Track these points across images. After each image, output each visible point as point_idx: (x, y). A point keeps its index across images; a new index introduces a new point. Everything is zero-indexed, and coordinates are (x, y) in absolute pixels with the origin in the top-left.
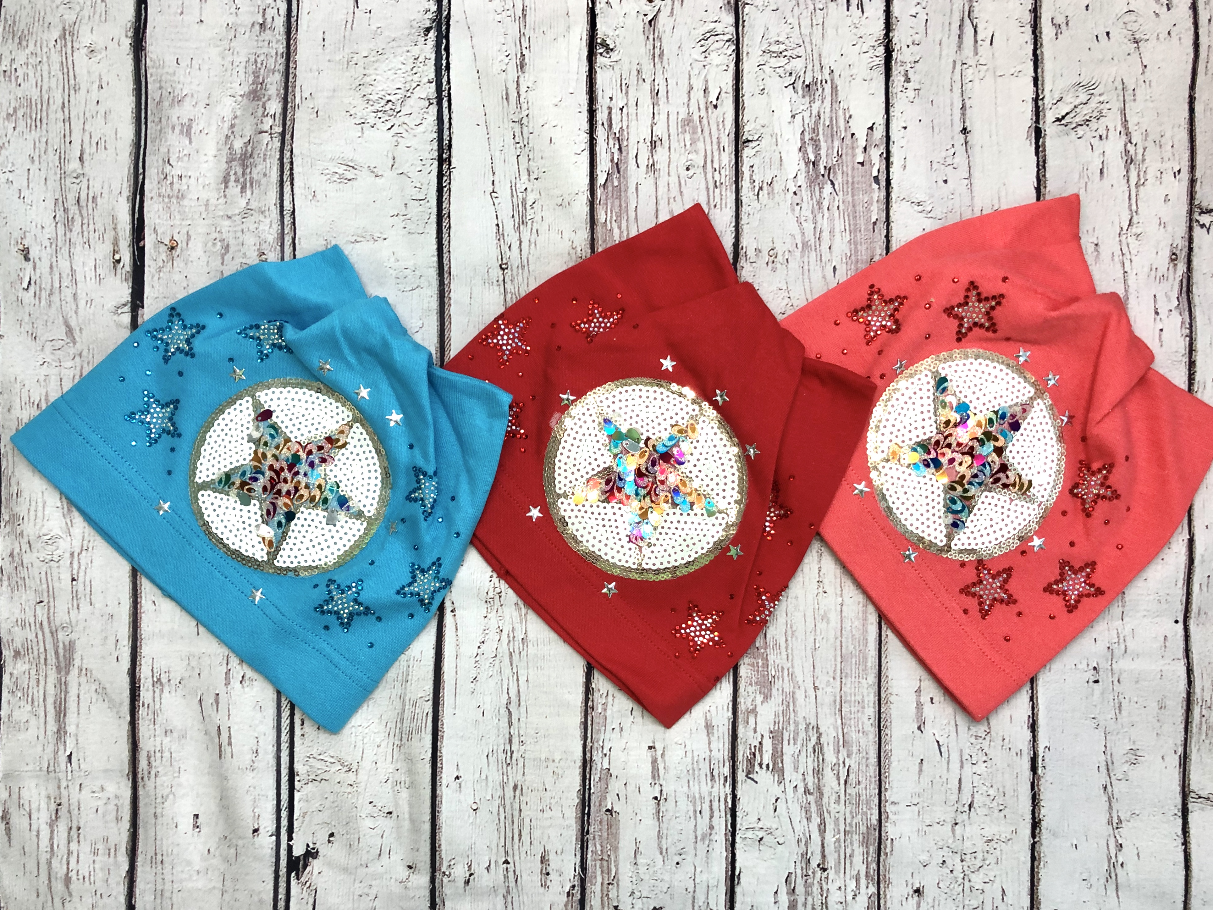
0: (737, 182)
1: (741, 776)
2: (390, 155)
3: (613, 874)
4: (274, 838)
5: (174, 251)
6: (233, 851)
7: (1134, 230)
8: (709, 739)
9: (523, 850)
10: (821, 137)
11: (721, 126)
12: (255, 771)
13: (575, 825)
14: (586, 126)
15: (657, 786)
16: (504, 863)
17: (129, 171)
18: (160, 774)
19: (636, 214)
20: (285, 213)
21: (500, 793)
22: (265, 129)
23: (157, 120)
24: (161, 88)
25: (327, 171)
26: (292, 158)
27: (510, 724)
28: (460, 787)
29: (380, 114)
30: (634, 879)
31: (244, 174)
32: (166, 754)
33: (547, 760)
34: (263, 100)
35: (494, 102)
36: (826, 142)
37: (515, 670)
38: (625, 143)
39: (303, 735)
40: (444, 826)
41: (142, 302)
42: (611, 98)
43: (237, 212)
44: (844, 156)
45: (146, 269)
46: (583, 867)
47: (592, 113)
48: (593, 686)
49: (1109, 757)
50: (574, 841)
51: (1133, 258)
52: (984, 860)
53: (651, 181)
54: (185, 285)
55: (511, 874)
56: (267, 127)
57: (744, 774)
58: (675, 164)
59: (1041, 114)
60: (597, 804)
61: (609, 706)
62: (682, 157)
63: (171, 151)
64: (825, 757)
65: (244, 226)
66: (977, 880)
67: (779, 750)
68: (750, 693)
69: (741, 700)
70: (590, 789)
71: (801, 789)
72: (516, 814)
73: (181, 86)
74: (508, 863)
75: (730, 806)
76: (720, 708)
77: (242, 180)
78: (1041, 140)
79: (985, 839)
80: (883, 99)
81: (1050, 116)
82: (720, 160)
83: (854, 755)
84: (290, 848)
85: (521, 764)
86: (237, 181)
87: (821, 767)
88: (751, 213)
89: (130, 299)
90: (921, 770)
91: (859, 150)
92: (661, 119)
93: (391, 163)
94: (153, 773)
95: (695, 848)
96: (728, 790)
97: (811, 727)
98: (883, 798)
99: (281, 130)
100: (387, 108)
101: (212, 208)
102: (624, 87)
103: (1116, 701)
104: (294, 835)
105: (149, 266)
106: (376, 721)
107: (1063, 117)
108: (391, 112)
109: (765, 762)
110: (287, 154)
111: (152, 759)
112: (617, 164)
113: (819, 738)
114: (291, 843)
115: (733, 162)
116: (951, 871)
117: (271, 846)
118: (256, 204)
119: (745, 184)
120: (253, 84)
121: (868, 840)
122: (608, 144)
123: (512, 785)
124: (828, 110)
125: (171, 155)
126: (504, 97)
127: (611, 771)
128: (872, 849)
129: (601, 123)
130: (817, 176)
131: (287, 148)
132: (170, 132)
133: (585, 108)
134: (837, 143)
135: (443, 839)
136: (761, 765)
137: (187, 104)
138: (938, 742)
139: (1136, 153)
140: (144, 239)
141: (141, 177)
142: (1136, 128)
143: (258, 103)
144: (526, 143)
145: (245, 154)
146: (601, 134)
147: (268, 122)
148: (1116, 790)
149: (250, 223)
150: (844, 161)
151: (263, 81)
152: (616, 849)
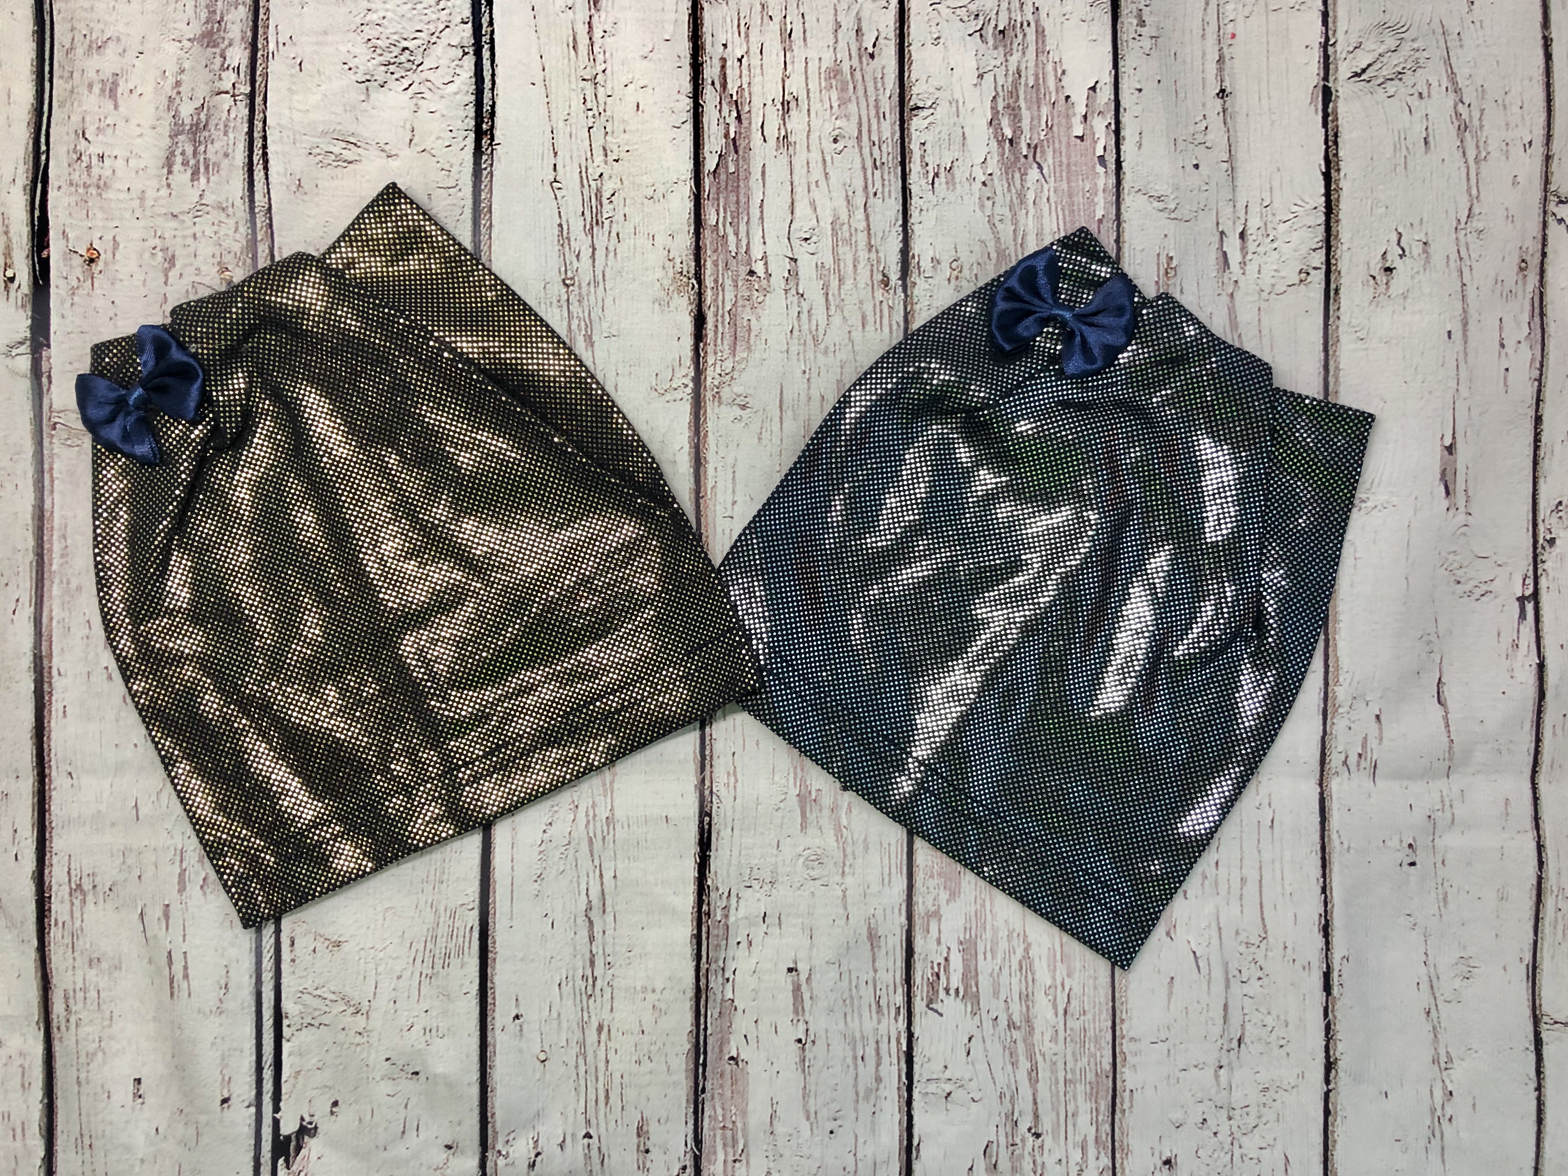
0: (903, 164)
1: (919, 1005)
2: (408, 127)
3: (741, 1147)
4: (253, 1110)
5: (93, 265)
6: (192, 1131)
7: (1476, 224)
8: (874, 955)
9: (612, 1118)
10: (1022, 103)
11: (879, 85)
12: (224, 1016)
13: (684, 1081)
14: (688, 87)
15: (801, 1023)
16: (584, 1137)
17: (27, 149)
18: (83, 1023)
19: (762, 212)
20: (257, 210)
21: (578, 1035)
22: (223, 89)
23: (66, 74)
24: (73, 29)
25: (318, 151)
26: (265, 131)
27: (592, 939)
28: (521, 1030)
29: (392, 68)
30: (770, 1154)
31: (195, 153)
32: (93, 994)
33: (644, 989)
34: (223, 46)
35: (557, 52)
36: (1029, 109)
37: (597, 863)
38: (747, 109)
39: (293, 961)
40: (498, 1087)
41: (48, 338)
42: (725, 46)
43: (186, 208)
44: (1055, 129)
45: (53, 290)
46: (698, 1141)
47: (697, 67)
48: (709, 882)
49: (1432, 970)
50: (684, 1104)
51: (1474, 264)
52: (1259, 1117)
53: (784, 160)
54: (113, 315)
55: (594, 1152)
56: (228, 86)
57: (925, 1003)
58: (817, 134)
59: (1331, 67)
60: (717, 1050)
61: (732, 911)
62: (827, 124)
63: (88, 119)
64: (1037, 977)
65: (197, 229)
66: (1250, 1144)
67: (973, 968)
68: (932, 889)
69: (918, 898)
70: (706, 1029)
71: (1003, 1022)
72: (602, 1065)
73: (100, 26)
74: (591, 1137)
75: (904, 1048)
76: (889, 912)
77: (192, 162)
78: (1331, 105)
79: (1262, 1086)
80: (1110, 48)
81: (1343, 70)
82: (879, 131)
83: (1077, 974)
84: (276, 1123)
85: (607, 996)
86: (185, 163)
87: (1030, 990)
88: (924, 208)
89: (28, 334)
90: (1170, 994)
91: (1077, 120)
92: (796, 70)
93: (409, 136)
94: (73, 1019)
95: (856, 1110)
96: (902, 1025)
97: (1015, 935)
98: (1118, 1033)
99: (248, 89)
100: (403, 59)
101: (149, 203)
102: (743, 29)
103: (1440, 890)
104: (282, 1104)
105: (57, 287)
106: (397, 941)
107: (1364, 71)
108: (408, 65)
109: (954, 984)
110: (259, 124)
111: (71, 1002)
112: (734, 139)
113: (1027, 950)
114: (277, 1116)
115: (898, 134)
116: (1215, 1134)
117: (248, 1122)
118: (214, 197)
119: (915, 167)
120: (207, 22)
121: (1097, 1093)
122: (720, 111)
123: (595, 1025)
124: (1032, 64)
125: (87, 125)
126: (571, 45)
127: (736, 1003)
128: (1104, 1105)
129: (710, 82)
130: (1017, 159)
131: (258, 116)
132: (86, 92)
133: (687, 61)
134: (1045, 110)
135: (497, 1105)
136: (947, 990)
137: (111, 51)
138: (1194, 953)
139: (1471, 117)
140: (48, 246)
141: (43, 157)
142: (1468, 82)
143: (214, 50)
144: (601, 111)
145: (197, 124)
146: (710, 97)
147: (228, 78)
148: (1443, 1014)
149: (204, 226)
150: (1056, 135)
151: (222, 18)
152: (744, 1113)
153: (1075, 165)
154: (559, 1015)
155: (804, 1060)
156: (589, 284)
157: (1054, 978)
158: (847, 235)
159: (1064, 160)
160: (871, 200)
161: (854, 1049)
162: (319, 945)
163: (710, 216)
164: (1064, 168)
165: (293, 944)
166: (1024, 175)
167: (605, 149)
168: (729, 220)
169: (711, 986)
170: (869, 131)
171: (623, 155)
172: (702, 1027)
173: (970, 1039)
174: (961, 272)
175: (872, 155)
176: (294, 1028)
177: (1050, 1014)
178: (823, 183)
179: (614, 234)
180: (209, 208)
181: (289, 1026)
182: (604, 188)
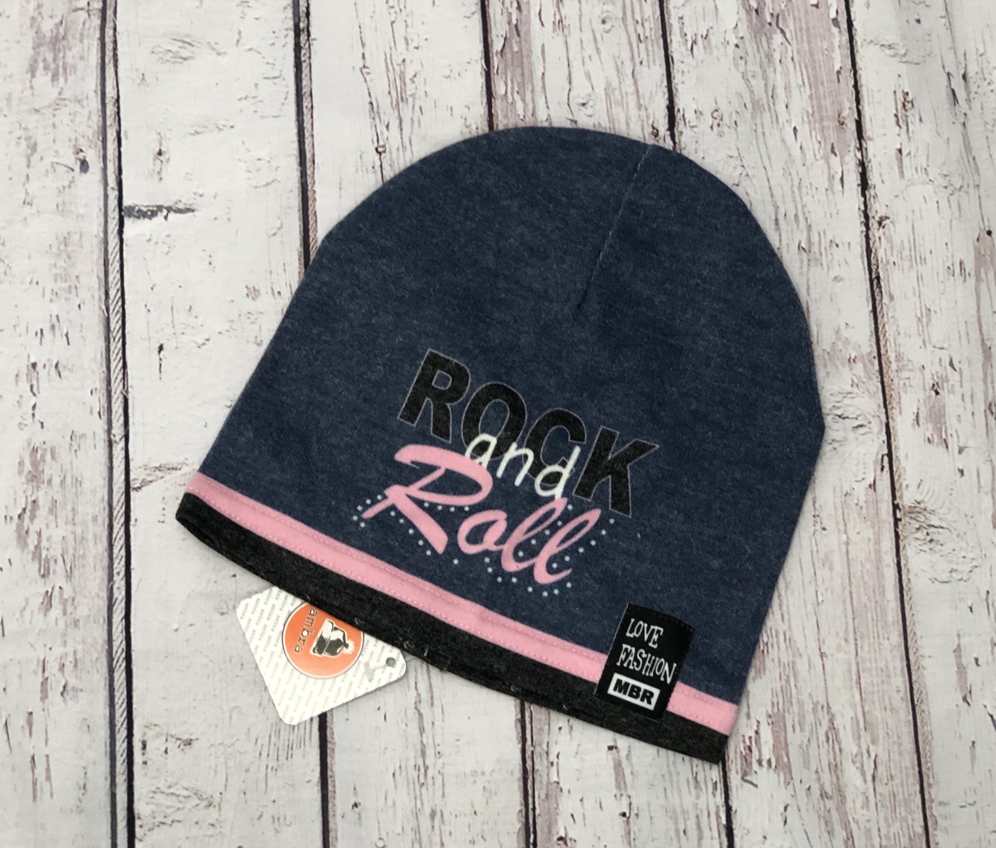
153: (814, 29)
154: (394, 803)
155: (629, 833)
156: (398, 149)
157: (859, 746)
158: (619, 98)
159: (804, 26)
160: (638, 67)
161: (676, 823)
162: (170, 745)
163: (499, 88)
164: (804, 31)
165: (144, 747)
166: (769, 39)
167: (406, 39)
168: (516, 89)
169: (537, 767)
170: (633, 13)
171: (422, 43)
172: (531, 806)
173: (786, 809)
174: (722, 119)
175: (636, 31)
176: (146, 828)
177: (859, 781)
178: (595, 56)
179: (417, 108)
180: (67, 102)
181: (141, 826)
182: (407, 70)
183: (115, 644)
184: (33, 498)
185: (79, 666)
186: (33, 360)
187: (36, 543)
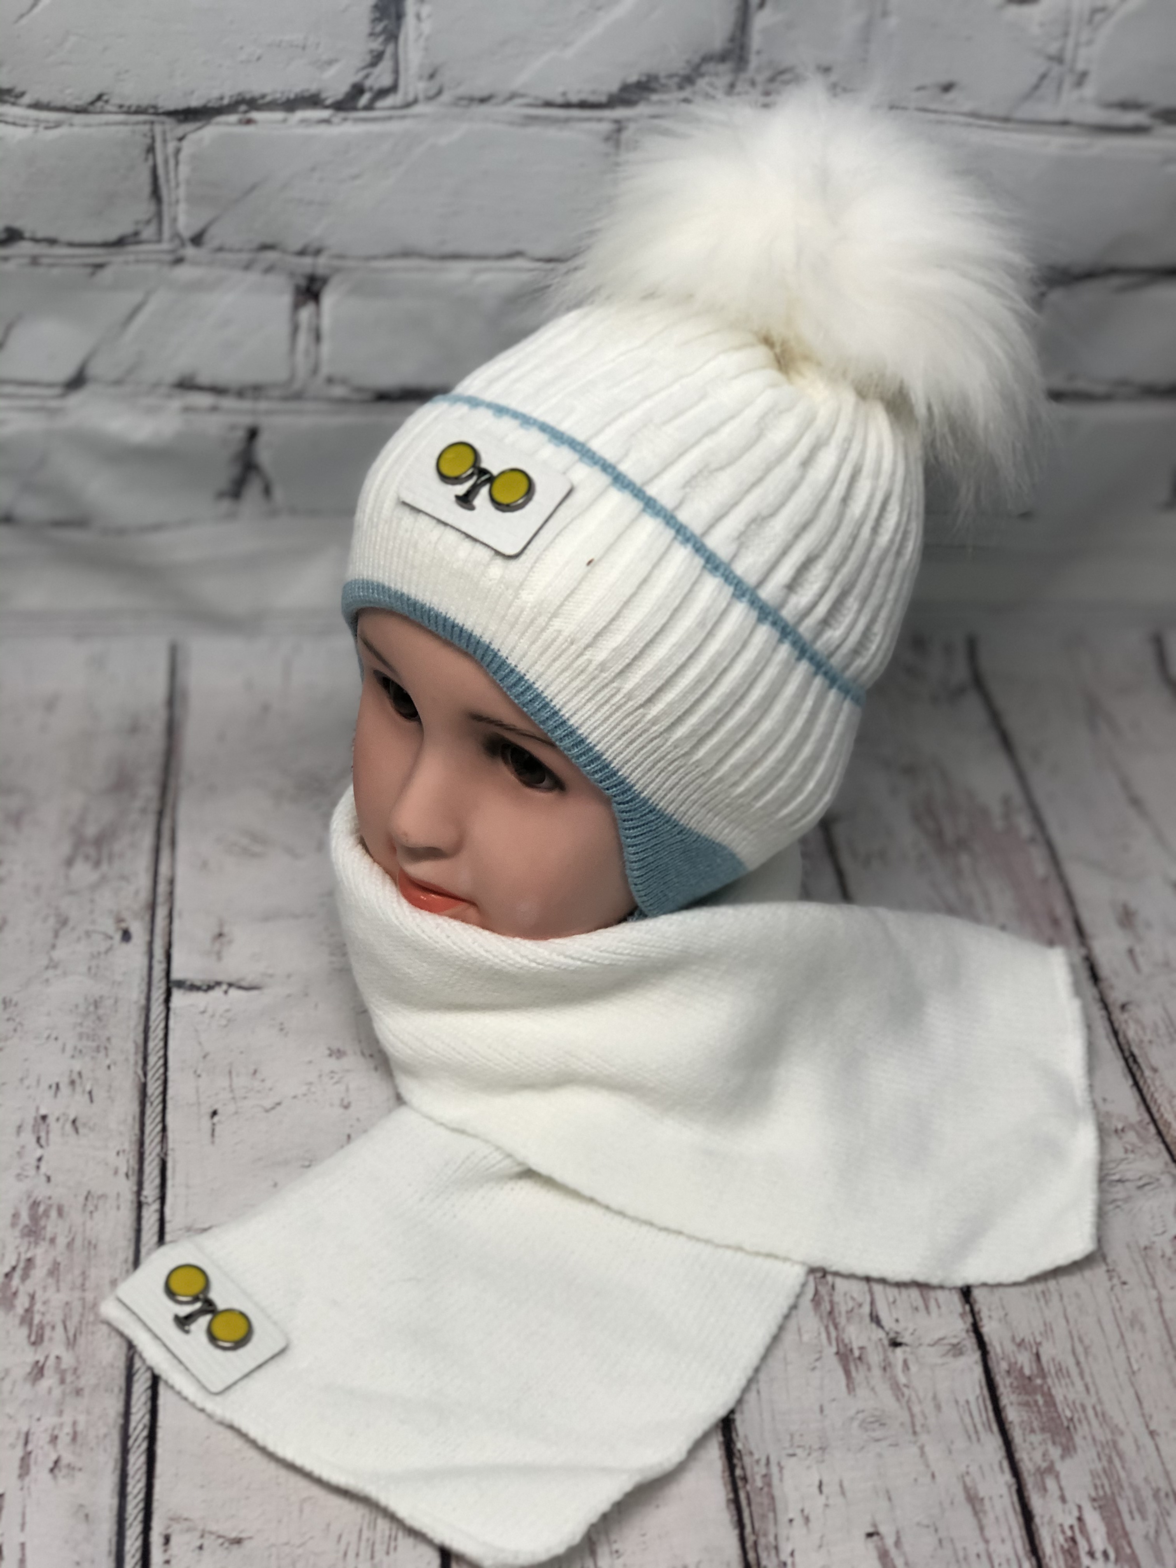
183: (134, 1419)
184: (29, 1255)
185: (80, 1439)
186: (43, 1111)
187: (27, 1305)
